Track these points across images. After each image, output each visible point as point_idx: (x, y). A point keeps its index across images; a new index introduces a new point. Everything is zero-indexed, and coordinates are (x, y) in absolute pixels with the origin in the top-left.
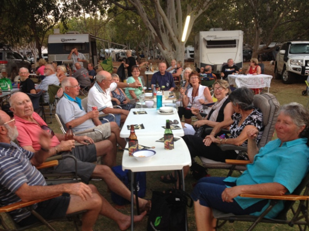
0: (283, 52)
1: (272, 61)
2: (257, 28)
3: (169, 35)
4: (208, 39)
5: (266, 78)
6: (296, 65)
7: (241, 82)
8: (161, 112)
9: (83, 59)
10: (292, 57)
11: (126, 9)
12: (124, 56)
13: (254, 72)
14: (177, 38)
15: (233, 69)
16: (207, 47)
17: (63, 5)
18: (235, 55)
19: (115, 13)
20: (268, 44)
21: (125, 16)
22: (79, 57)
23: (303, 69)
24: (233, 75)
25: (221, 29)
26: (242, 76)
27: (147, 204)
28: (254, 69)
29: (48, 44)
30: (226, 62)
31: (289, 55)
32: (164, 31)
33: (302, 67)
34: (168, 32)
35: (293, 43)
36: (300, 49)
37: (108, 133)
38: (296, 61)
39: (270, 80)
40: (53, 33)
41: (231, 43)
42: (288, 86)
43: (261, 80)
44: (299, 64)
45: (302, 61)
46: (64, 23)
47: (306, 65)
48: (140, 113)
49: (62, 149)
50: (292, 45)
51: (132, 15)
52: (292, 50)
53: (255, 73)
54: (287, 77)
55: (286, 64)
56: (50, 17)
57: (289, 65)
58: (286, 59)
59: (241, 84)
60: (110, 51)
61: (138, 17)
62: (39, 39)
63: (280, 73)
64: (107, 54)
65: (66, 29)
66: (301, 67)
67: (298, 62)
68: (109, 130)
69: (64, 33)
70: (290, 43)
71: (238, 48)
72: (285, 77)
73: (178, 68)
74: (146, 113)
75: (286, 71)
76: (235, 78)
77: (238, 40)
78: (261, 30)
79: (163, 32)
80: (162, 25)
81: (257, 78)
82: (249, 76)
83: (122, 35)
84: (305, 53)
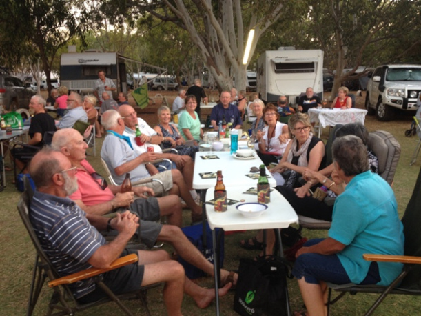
0: (377, 78)
1: (359, 91)
2: (341, 47)
3: (226, 54)
4: (278, 61)
5: (358, 113)
6: (395, 96)
7: (327, 118)
8: (238, 156)
9: (112, 86)
10: (389, 85)
11: (166, 19)
12: (159, 84)
13: (343, 105)
14: (237, 60)
15: (315, 101)
16: (276, 72)
17: (81, 13)
18: (313, 83)
19: (150, 25)
20: (355, 68)
21: (162, 29)
22: (106, 84)
23: (405, 101)
24: (314, 109)
25: (294, 48)
26: (327, 111)
27: (229, 276)
28: (343, 101)
29: (61, 66)
30: (305, 91)
31: (386, 82)
32: (219, 49)
33: (404, 98)
34: (224, 50)
35: (391, 66)
36: (400, 76)
37: (169, 184)
38: (395, 91)
39: (364, 116)
40: (67, 52)
41: (308, 67)
42: (385, 124)
43: (352, 115)
44: (400, 96)
45: (404, 91)
46: (82, 37)
47: (409, 97)
48: (209, 158)
49: (120, 204)
50: (389, 69)
51: (172, 27)
52: (389, 77)
53: (344, 107)
54: (383, 112)
55: (383, 95)
56: (63, 29)
57: (387, 96)
58: (382, 88)
59: (326, 120)
60: (140, 76)
61: (180, 30)
62: (47, 59)
63: (374, 107)
64: (136, 80)
65: (84, 46)
66: (402, 99)
67: (397, 92)
68: (171, 180)
69: (82, 52)
70: (387, 67)
71: (316, 73)
72: (381, 112)
73: (240, 100)
74: (217, 158)
75: (381, 105)
76: (319, 113)
77: (317, 63)
78: (345, 50)
79: (217, 51)
80: (215, 42)
81: (347, 113)
82: (336, 110)
83: (158, 55)
84: (406, 80)
